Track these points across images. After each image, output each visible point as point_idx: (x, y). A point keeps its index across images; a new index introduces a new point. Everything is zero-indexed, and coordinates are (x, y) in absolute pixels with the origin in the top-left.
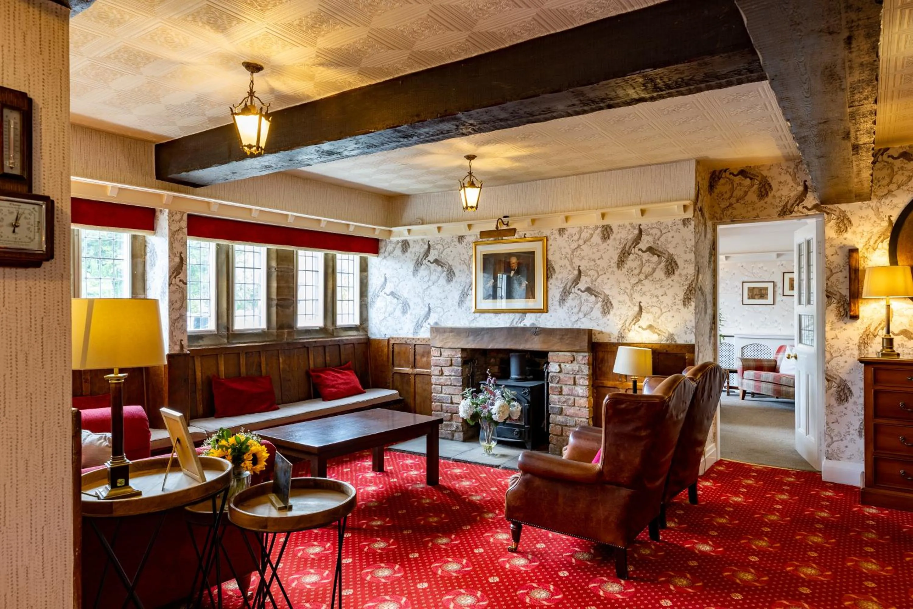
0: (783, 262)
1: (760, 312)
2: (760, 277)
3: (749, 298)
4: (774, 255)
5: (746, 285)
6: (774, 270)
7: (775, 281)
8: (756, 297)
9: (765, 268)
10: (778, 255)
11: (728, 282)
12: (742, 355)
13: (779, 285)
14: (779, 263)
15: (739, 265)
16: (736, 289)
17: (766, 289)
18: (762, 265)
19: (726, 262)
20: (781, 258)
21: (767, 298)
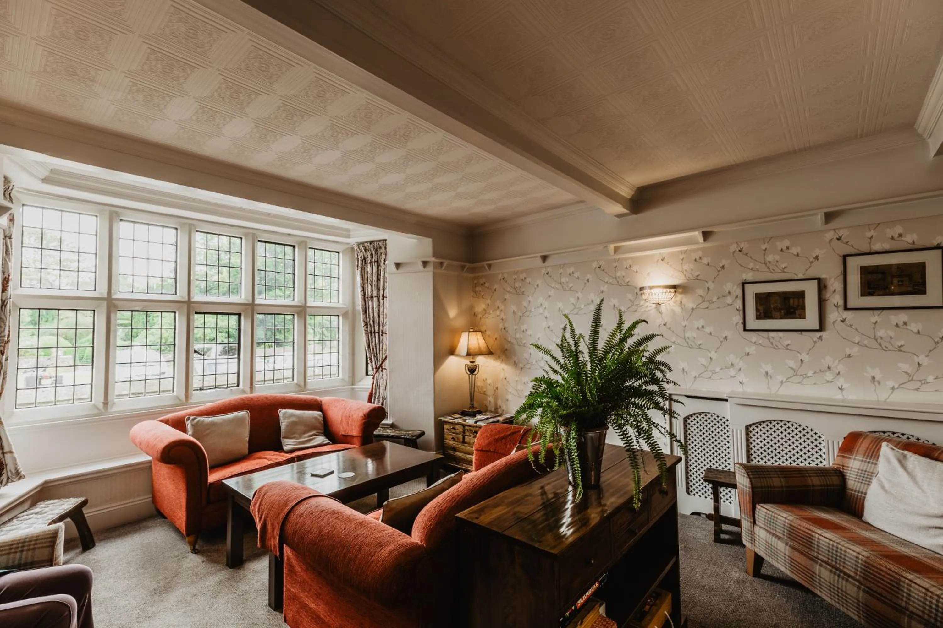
0: (841, 233)
1: (787, 347)
2: (784, 270)
3: (758, 317)
4: (819, 218)
5: (751, 291)
6: (817, 252)
7: (823, 276)
8: (775, 314)
9: (794, 251)
10: (829, 217)
11: (710, 285)
12: (749, 459)
13: (835, 285)
14: (830, 235)
15: (734, 247)
16: (729, 300)
17: (801, 295)
18: (786, 243)
19: (708, 244)
20: (834, 224)
21: (802, 316)
